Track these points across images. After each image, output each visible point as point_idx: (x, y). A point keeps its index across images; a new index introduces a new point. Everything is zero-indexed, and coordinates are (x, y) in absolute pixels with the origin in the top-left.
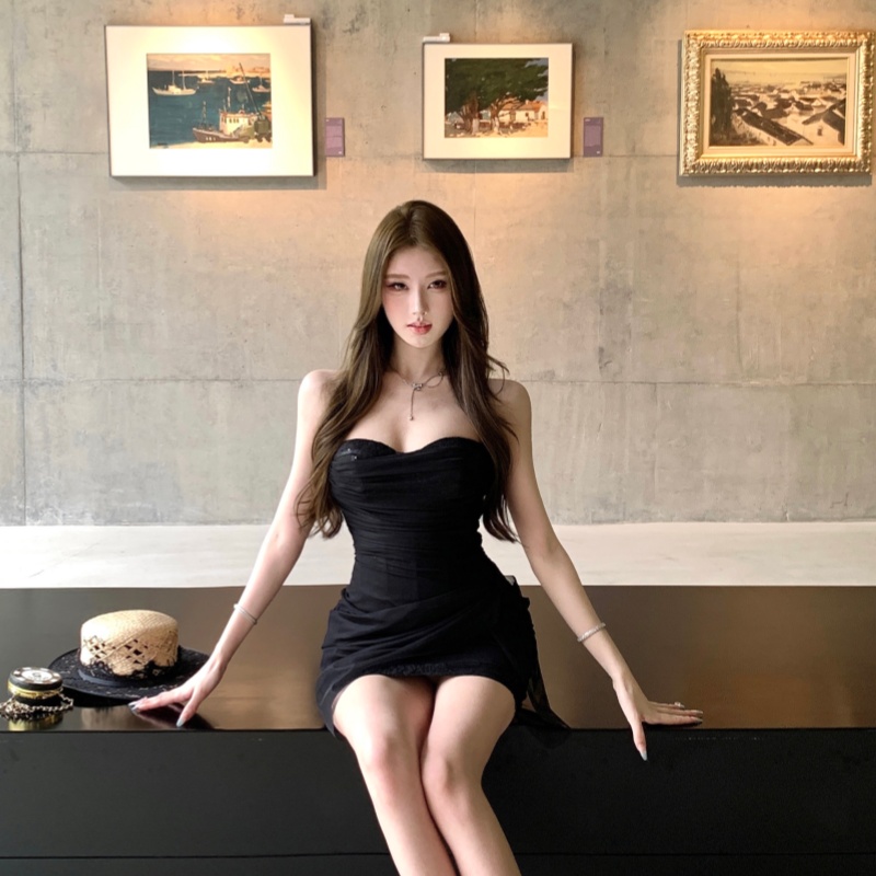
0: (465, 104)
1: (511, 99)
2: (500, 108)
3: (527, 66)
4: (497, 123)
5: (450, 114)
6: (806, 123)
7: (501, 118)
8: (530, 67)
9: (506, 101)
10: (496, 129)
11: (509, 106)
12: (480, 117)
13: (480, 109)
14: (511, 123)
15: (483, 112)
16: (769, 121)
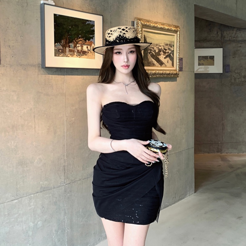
0: (63, 39)
1: (81, 39)
2: (77, 43)
3: (87, 24)
4: (76, 50)
5: (56, 44)
6: (165, 58)
7: (77, 48)
8: (88, 24)
9: (79, 40)
10: (76, 53)
11: (80, 42)
12: (69, 47)
13: (69, 43)
14: (81, 51)
15: (71, 44)
16: (157, 57)
